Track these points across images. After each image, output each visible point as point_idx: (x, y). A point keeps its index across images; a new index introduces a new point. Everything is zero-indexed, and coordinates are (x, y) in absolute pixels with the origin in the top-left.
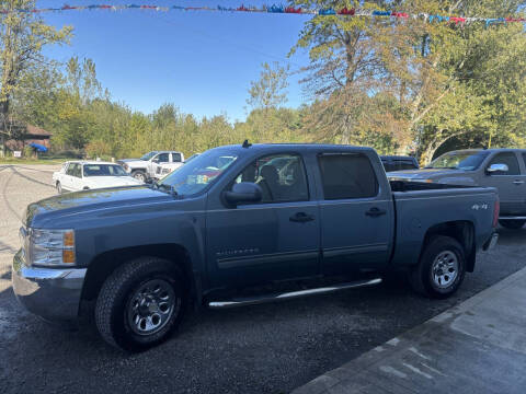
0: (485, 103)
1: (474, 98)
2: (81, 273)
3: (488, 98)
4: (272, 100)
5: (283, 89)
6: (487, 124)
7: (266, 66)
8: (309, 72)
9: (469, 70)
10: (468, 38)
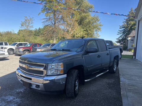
0: (84, 30)
1: (82, 29)
2: (65, 76)
3: (85, 29)
4: (29, 27)
5: (32, 24)
6: (85, 35)
7: (26, 17)
8: (45, 20)
9: (81, 22)
10: (80, 15)
